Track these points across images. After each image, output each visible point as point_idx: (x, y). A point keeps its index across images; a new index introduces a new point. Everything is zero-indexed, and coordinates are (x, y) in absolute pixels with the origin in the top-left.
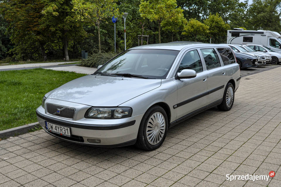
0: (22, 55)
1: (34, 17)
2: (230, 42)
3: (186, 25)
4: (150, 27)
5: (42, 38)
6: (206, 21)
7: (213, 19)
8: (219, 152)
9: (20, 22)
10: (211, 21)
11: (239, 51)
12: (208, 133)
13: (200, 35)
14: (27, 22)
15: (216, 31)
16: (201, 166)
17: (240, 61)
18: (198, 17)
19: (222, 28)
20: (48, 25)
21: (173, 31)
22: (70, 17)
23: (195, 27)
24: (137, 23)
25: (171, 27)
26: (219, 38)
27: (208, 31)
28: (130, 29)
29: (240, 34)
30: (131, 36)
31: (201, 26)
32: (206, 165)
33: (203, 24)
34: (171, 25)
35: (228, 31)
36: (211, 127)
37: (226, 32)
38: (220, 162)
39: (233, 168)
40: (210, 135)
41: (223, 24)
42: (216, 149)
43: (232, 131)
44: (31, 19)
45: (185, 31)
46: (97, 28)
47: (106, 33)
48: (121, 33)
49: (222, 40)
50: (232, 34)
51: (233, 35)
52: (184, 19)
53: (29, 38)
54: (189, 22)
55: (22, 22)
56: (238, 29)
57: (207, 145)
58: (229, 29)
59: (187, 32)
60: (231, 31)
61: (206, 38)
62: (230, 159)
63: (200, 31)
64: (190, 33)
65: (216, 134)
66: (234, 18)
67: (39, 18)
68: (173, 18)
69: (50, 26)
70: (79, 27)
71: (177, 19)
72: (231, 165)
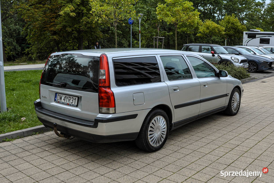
0: (38, 55)
1: (50, 18)
2: (246, 43)
3: (202, 26)
4: (164, 27)
5: (58, 38)
6: (222, 22)
7: (229, 20)
8: (236, 148)
9: (38, 22)
10: (227, 22)
11: (255, 54)
12: (225, 133)
13: (215, 36)
14: (44, 22)
15: (232, 32)
16: (219, 160)
17: (256, 63)
18: (213, 18)
19: (239, 30)
20: (64, 25)
21: (188, 33)
22: (87, 18)
23: (210, 29)
24: (151, 23)
25: (186, 28)
26: (235, 39)
27: (224, 33)
28: (145, 30)
29: (257, 36)
30: (145, 36)
31: (217, 27)
32: (224, 159)
33: (218, 25)
34: (186, 26)
35: (245, 32)
36: (228, 127)
37: (243, 33)
38: (236, 157)
39: (249, 163)
40: (227, 134)
41: (239, 25)
42: (233, 146)
43: (247, 131)
44: (48, 19)
45: (200, 32)
46: (112, 28)
47: (121, 34)
48: (136, 33)
49: (237, 40)
50: (248, 35)
51: (249, 37)
52: (200, 21)
53: (45, 38)
54: (205, 23)
55: (40, 22)
56: (254, 30)
57: (224, 143)
58: (245, 31)
59: (202, 34)
60: (247, 32)
61: (221, 39)
62: (245, 155)
63: (216, 32)
64: (205, 34)
65: (232, 133)
66: (250, 18)
67: (56, 18)
68: (189, 20)
69: (66, 26)
70: (94, 28)
71: (193, 22)
72: (247, 160)
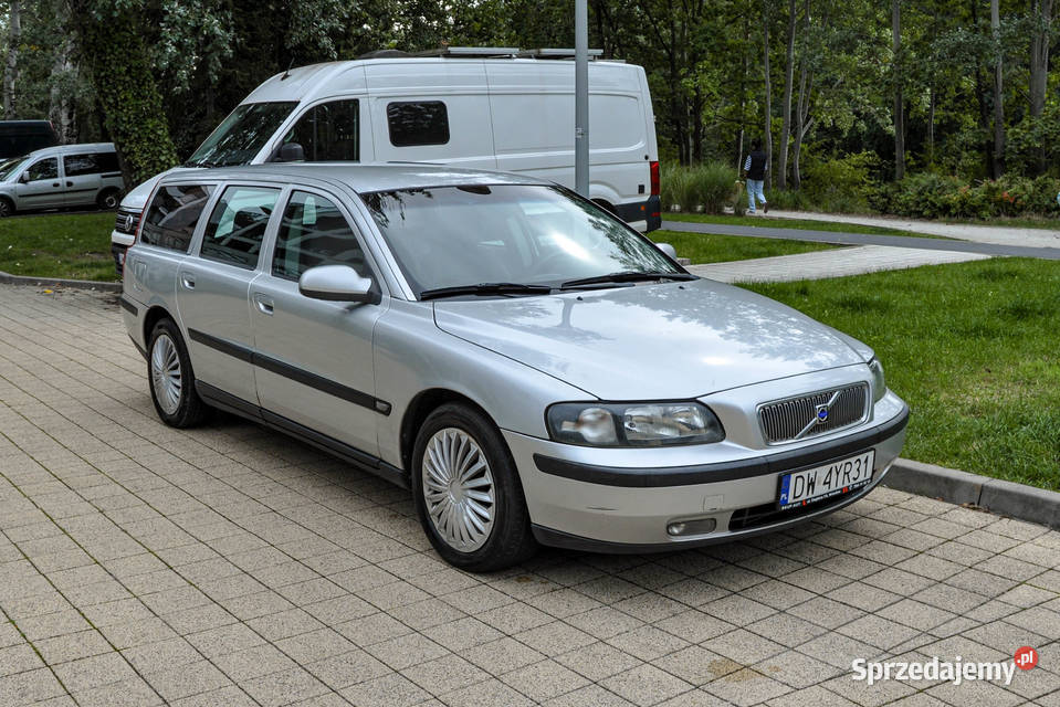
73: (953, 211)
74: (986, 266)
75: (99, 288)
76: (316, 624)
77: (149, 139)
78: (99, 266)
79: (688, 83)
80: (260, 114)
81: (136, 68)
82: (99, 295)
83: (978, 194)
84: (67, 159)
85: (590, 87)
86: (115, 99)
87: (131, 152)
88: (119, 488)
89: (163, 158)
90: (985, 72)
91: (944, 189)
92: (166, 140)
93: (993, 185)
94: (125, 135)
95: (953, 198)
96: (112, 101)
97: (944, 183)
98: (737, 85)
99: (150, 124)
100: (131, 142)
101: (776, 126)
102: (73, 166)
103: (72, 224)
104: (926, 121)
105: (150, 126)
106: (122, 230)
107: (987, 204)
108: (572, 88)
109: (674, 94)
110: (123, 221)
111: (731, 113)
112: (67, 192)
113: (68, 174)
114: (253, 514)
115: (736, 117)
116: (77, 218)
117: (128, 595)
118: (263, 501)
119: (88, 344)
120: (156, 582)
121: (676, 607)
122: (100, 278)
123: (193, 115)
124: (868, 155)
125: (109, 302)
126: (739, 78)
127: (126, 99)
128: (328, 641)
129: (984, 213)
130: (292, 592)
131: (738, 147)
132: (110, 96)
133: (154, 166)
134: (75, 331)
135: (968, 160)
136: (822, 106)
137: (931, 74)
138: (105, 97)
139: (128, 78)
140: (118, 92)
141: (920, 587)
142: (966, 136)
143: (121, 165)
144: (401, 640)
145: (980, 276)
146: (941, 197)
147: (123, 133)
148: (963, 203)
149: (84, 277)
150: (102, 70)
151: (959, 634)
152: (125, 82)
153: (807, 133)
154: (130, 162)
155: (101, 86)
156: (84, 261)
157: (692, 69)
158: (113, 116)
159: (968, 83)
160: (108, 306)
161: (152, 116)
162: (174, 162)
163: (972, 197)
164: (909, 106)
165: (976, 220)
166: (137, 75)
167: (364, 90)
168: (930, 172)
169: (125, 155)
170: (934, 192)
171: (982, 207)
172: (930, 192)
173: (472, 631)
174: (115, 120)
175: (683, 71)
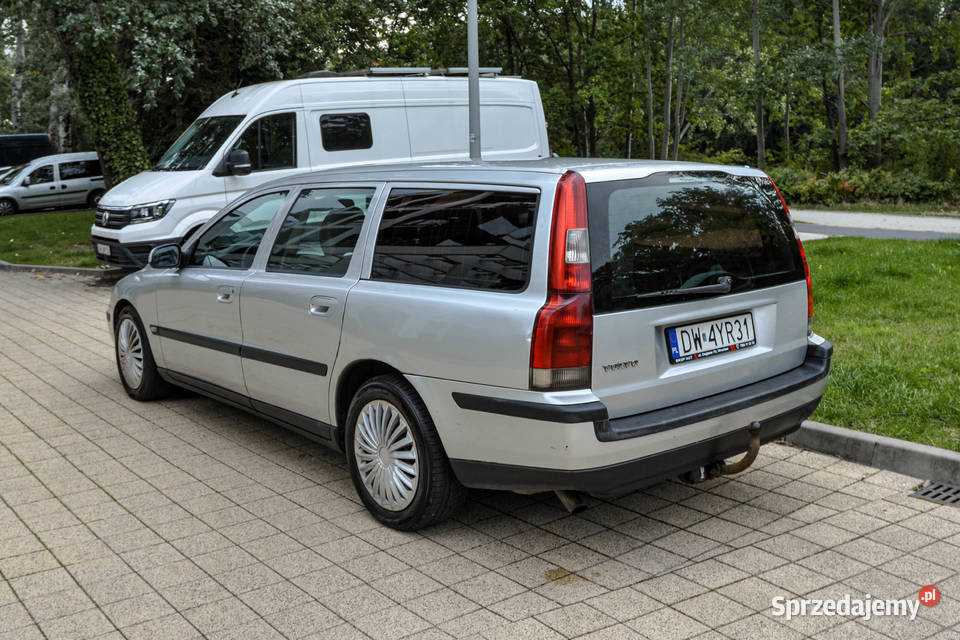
73: (803, 199)
74: (821, 245)
75: (81, 273)
76: (226, 543)
77: (126, 148)
78: (84, 254)
79: (583, 94)
80: (215, 126)
81: (114, 89)
82: (82, 279)
83: (823, 184)
84: (63, 166)
85: (481, 99)
86: (97, 115)
87: (111, 160)
88: (80, 437)
89: (137, 164)
90: (830, 83)
91: (795, 180)
92: (141, 148)
93: (836, 177)
94: (106, 145)
95: (803, 188)
96: (94, 117)
97: (796, 175)
98: (624, 95)
99: (126, 135)
100: (110, 151)
101: (659, 130)
102: (67, 171)
103: (66, 220)
104: (783, 124)
105: (126, 137)
106: (99, 225)
107: (831, 192)
108: (466, 100)
109: (573, 103)
110: (100, 217)
111: (621, 119)
112: (63, 193)
113: (63, 177)
114: (188, 456)
115: (625, 123)
116: (69, 215)
117: (78, 522)
118: (197, 445)
119: (68, 320)
120: (101, 511)
121: (523, 526)
122: (84, 265)
123: (167, 127)
124: (735, 153)
125: (89, 285)
126: (626, 90)
127: (106, 115)
128: (235, 556)
129: (829, 200)
130: (211, 519)
131: (627, 148)
132: (93, 113)
133: (130, 171)
134: (59, 309)
135: (816, 156)
136: (697, 112)
137: (785, 85)
138: (89, 113)
139: (107, 98)
140: (100, 109)
141: (727, 507)
142: (815, 136)
143: (103, 169)
144: (295, 555)
145: (815, 253)
146: (793, 187)
147: (104, 143)
148: (811, 192)
149: (71, 264)
150: (86, 91)
151: (751, 545)
152: (105, 101)
153: (686, 135)
154: (110, 167)
155: (86, 105)
156: (72, 251)
157: (586, 82)
158: (95, 129)
159: (817, 93)
160: (88, 288)
161: (128, 129)
162: (146, 167)
163: (819, 186)
164: (768, 111)
165: (822, 206)
166: (116, 94)
167: (300, 105)
168: (786, 166)
169: (106, 162)
170: (787, 183)
171: (827, 196)
172: (784, 183)
173: (353, 547)
174: (98, 133)
175: (578, 85)
